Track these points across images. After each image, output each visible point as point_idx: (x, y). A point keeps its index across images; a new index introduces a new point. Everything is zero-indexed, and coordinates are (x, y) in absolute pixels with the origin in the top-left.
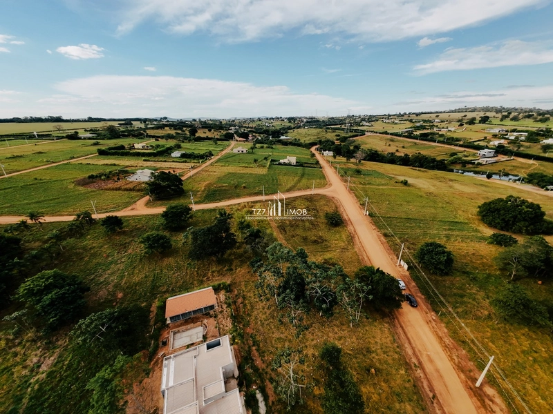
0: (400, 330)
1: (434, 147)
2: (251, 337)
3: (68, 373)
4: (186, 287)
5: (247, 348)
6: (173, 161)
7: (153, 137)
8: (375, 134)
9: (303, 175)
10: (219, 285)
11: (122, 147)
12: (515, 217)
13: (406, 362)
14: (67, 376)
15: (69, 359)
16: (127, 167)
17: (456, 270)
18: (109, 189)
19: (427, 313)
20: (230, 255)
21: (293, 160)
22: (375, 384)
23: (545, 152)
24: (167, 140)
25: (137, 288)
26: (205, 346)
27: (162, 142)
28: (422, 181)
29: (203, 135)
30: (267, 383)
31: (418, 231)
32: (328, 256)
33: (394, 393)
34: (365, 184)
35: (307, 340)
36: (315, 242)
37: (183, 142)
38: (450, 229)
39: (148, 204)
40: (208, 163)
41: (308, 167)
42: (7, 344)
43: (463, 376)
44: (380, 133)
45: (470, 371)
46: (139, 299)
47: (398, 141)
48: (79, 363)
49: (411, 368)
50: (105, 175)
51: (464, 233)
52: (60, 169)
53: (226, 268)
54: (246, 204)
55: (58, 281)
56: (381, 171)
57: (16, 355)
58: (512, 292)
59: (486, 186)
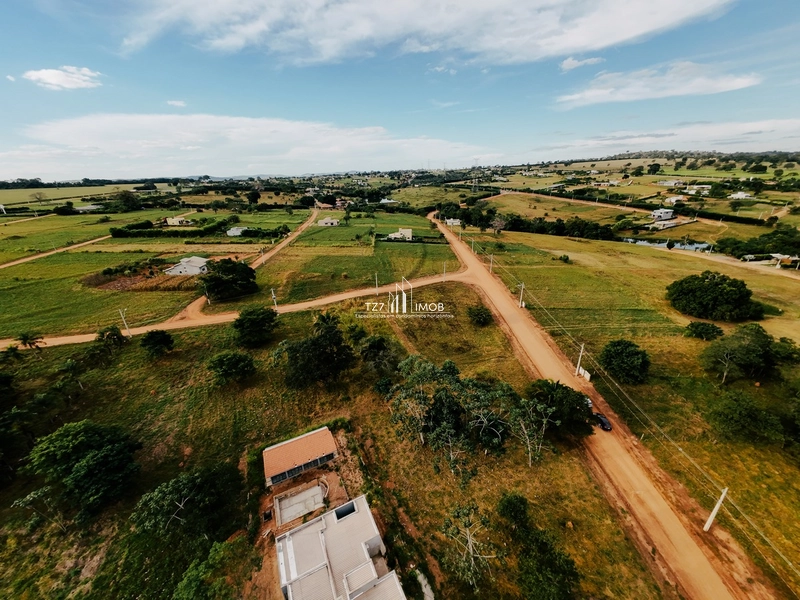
0: (595, 464)
1: (594, 208)
2: (394, 494)
3: (127, 577)
4: (286, 431)
5: (391, 512)
6: (232, 243)
7: (194, 206)
8: (514, 193)
9: (425, 255)
10: (336, 422)
11: (148, 224)
12: (715, 299)
13: (610, 507)
14: (126, 583)
15: (124, 556)
16: (161, 253)
17: (652, 376)
18: (140, 290)
19: (625, 438)
20: (343, 378)
21: (408, 234)
22: (576, 542)
23: (735, 210)
24: (216, 210)
25: (212, 437)
26: (334, 515)
27: (208, 214)
28: (588, 255)
29: (270, 202)
30: (430, 558)
31: (594, 325)
32: (481, 368)
33: (602, 551)
34: (512, 264)
35: (473, 491)
36: (459, 350)
37: (241, 213)
38: (634, 321)
39: (204, 309)
40: (285, 242)
41: (429, 243)
42: (19, 543)
43: (685, 518)
44: (520, 191)
45: (693, 511)
46: (218, 454)
47: (545, 201)
48: (141, 560)
49: (618, 515)
50: (130, 268)
51: (653, 324)
52: (54, 262)
53: (340, 398)
54: (353, 301)
55: (94, 438)
56: (530, 244)
57: (36, 558)
58: (735, 400)
59: (668, 259)
